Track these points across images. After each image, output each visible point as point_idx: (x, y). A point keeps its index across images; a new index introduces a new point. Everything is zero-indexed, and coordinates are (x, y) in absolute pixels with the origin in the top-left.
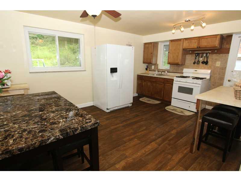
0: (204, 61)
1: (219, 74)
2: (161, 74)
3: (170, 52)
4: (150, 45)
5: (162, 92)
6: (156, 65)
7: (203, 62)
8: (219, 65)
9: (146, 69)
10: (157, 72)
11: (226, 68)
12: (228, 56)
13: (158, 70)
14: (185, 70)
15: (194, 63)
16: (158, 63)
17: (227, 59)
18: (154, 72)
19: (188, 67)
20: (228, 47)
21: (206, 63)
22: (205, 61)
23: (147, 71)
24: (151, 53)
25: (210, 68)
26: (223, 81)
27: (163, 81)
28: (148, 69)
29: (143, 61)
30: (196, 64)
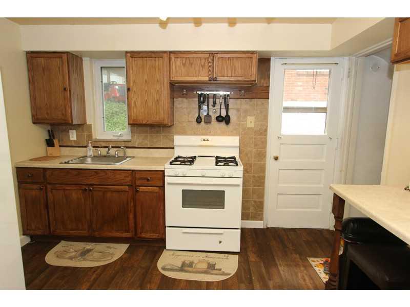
0: (220, 116)
1: (256, 145)
2: (105, 156)
3: (131, 89)
4: (57, 62)
5: (131, 216)
6: (82, 126)
7: (220, 119)
8: (252, 125)
9: (50, 143)
10: (90, 151)
11: (266, 130)
12: (268, 103)
13: (93, 141)
14: (178, 140)
15: (199, 120)
16: (88, 122)
17: (267, 110)
18: (80, 152)
19: (184, 132)
20: (265, 85)
21: (226, 120)
22: (224, 114)
23: (50, 148)
24: (65, 89)
25: (235, 132)
26: (265, 161)
27: (128, 179)
28: (56, 142)
29: (33, 116)
30: (203, 123)
